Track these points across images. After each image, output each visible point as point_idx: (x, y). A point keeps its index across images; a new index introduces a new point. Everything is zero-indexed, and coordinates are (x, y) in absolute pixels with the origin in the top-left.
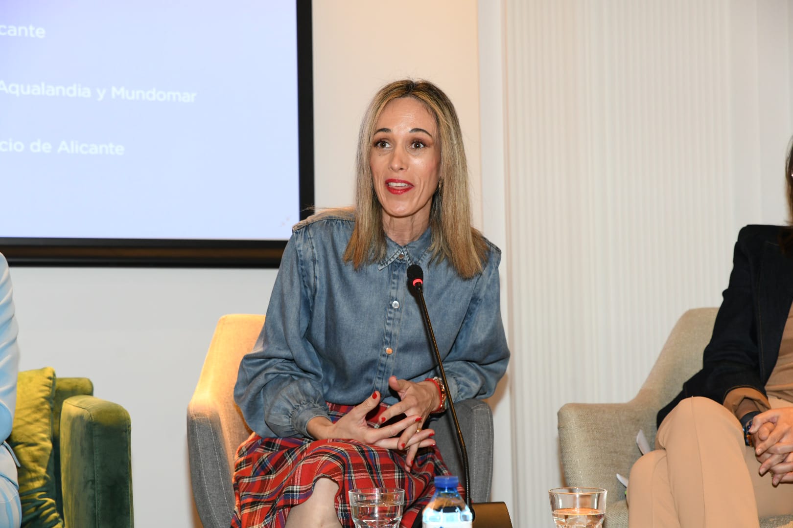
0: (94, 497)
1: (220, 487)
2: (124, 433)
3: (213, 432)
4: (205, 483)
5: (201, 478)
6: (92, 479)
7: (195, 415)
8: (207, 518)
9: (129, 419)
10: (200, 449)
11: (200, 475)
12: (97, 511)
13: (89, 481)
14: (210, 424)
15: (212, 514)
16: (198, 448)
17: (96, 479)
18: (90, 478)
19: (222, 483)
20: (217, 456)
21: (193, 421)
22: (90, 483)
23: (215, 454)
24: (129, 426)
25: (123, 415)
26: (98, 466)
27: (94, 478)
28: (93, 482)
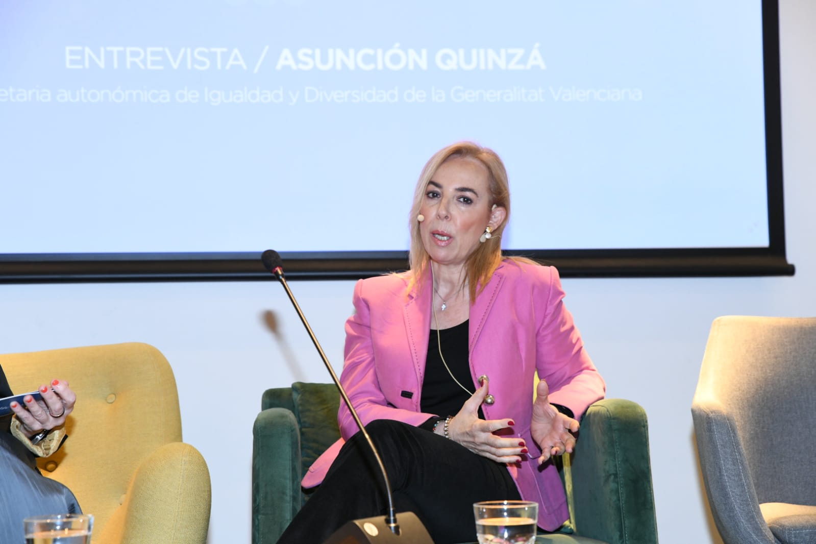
0: (617, 491)
1: (743, 485)
2: (643, 428)
3: (731, 430)
4: (727, 481)
5: (721, 475)
6: (615, 472)
7: (712, 413)
8: (730, 517)
9: (645, 415)
10: (719, 446)
11: (720, 472)
12: (621, 504)
13: (610, 475)
14: (728, 422)
15: (735, 512)
16: (717, 445)
17: (618, 472)
18: (612, 472)
19: (744, 481)
20: (737, 454)
21: (709, 418)
22: (612, 477)
23: (735, 451)
24: (646, 422)
25: (640, 411)
26: (619, 459)
27: (616, 471)
28: (616, 475)
